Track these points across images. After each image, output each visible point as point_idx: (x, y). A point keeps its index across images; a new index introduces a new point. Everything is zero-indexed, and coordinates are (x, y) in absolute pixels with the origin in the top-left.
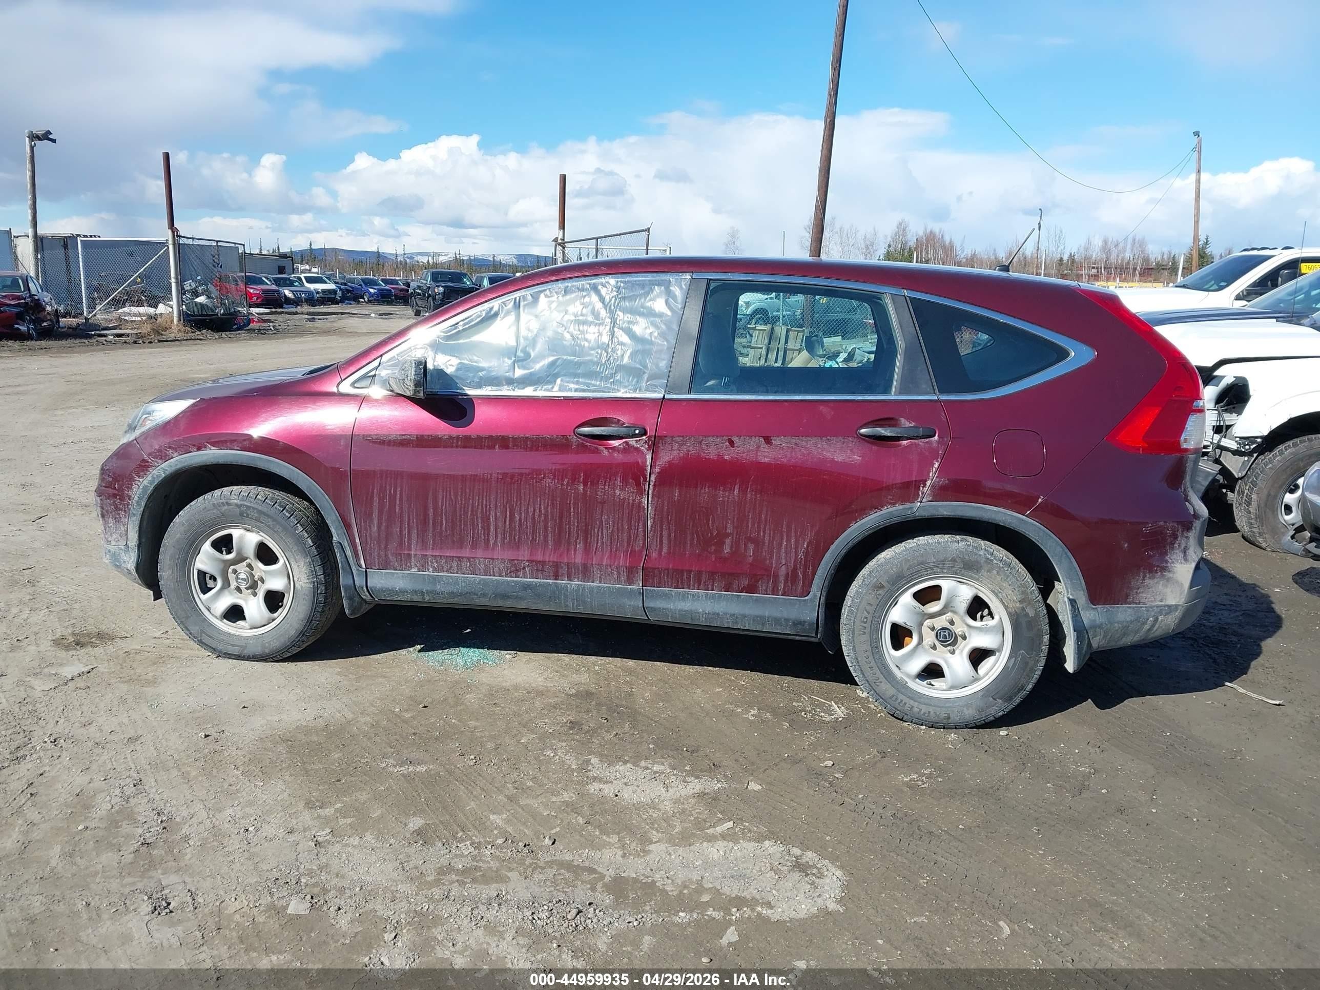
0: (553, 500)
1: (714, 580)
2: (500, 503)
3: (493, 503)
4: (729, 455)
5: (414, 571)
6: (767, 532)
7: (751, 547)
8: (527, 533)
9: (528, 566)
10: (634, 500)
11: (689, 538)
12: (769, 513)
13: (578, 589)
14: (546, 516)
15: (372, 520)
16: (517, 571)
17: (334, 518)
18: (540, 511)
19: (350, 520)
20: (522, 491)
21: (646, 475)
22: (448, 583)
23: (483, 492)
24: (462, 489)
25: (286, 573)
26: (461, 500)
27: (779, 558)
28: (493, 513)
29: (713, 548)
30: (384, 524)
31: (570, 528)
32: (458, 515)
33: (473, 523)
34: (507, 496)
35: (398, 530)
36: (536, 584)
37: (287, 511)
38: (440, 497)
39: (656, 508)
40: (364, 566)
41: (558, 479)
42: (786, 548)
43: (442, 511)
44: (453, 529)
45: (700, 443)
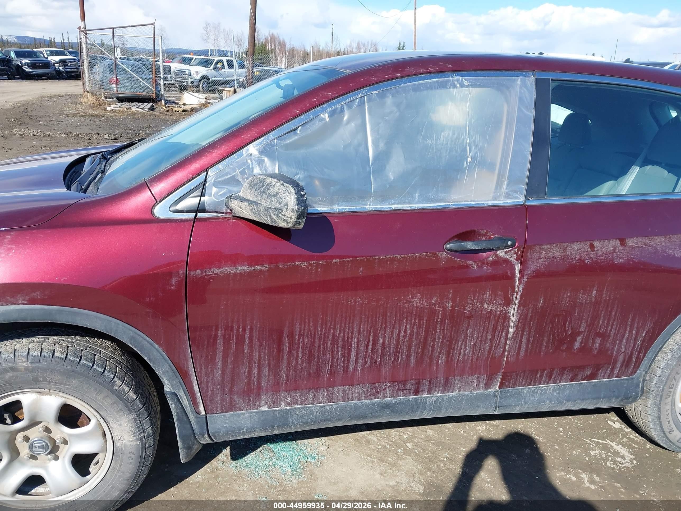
0: (420, 320)
1: (563, 374)
2: (364, 328)
3: (356, 330)
4: (589, 259)
5: (264, 408)
6: (615, 326)
7: (598, 340)
8: (389, 355)
9: (390, 386)
10: (500, 312)
11: (545, 340)
12: (619, 310)
13: (437, 401)
14: (411, 335)
15: (214, 364)
16: (377, 392)
17: (167, 368)
18: (406, 332)
19: (188, 367)
20: (388, 314)
21: (515, 286)
22: (302, 415)
23: (346, 319)
24: (322, 319)
25: (101, 432)
26: (321, 330)
27: (620, 347)
28: (355, 340)
29: (565, 346)
30: (229, 367)
31: (434, 345)
32: (317, 346)
33: (333, 353)
34: (372, 320)
35: (247, 370)
36: (396, 402)
37: (98, 365)
38: (297, 330)
39: (521, 316)
40: (203, 413)
41: (426, 298)
42: (628, 338)
43: (299, 344)
44: (310, 360)
45: (565, 250)
